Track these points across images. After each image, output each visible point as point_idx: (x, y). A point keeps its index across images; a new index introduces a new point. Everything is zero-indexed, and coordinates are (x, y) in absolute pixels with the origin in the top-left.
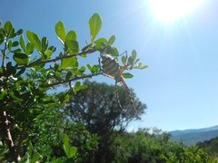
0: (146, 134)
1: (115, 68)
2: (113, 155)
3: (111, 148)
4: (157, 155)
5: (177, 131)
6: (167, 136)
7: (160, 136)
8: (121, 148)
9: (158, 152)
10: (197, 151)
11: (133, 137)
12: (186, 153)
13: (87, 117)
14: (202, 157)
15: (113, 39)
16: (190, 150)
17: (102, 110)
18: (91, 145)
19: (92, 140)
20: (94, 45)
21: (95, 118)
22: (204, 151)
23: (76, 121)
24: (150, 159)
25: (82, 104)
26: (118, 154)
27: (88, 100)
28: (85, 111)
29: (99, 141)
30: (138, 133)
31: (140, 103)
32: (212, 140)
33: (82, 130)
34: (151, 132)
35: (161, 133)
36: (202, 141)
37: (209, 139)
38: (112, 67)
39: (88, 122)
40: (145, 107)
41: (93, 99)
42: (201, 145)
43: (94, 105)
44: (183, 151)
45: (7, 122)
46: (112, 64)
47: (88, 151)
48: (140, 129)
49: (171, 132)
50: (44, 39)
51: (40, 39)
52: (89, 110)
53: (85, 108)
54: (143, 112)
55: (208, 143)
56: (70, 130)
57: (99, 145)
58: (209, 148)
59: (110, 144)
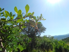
0: (46, 37)
1: (34, 24)
2: (36, 44)
3: (35, 42)
4: (49, 43)
5: (56, 36)
6: (53, 37)
7: (50, 37)
8: (38, 41)
9: (50, 42)
10: (62, 42)
11: (42, 38)
12: (59, 43)
13: (28, 32)
14: (63, 44)
15: (33, 13)
16: (60, 42)
17: (32, 30)
18: (29, 41)
19: (29, 40)
20: (27, 15)
21: (30, 32)
22: (64, 42)
23: (24, 34)
24: (47, 44)
25: (26, 28)
26: (38, 43)
27: (28, 27)
28: (27, 30)
29: (31, 40)
30: (44, 37)
31: (44, 27)
32: (67, 38)
33: (26, 37)
34: (48, 36)
35: (51, 36)
36: (64, 39)
37: (66, 38)
38: (33, 23)
39: (28, 34)
40: (46, 29)
41: (29, 27)
42: (63, 40)
43: (30, 29)
44: (58, 42)
45: (1, 40)
46: (33, 22)
47: (28, 43)
48: (44, 35)
49: (54, 36)
50: (11, 13)
51: (9, 13)
52: (28, 30)
53: (27, 29)
54: (45, 30)
55: (65, 39)
56: (22, 37)
57: (32, 41)
58: (66, 41)
59: (35, 40)
